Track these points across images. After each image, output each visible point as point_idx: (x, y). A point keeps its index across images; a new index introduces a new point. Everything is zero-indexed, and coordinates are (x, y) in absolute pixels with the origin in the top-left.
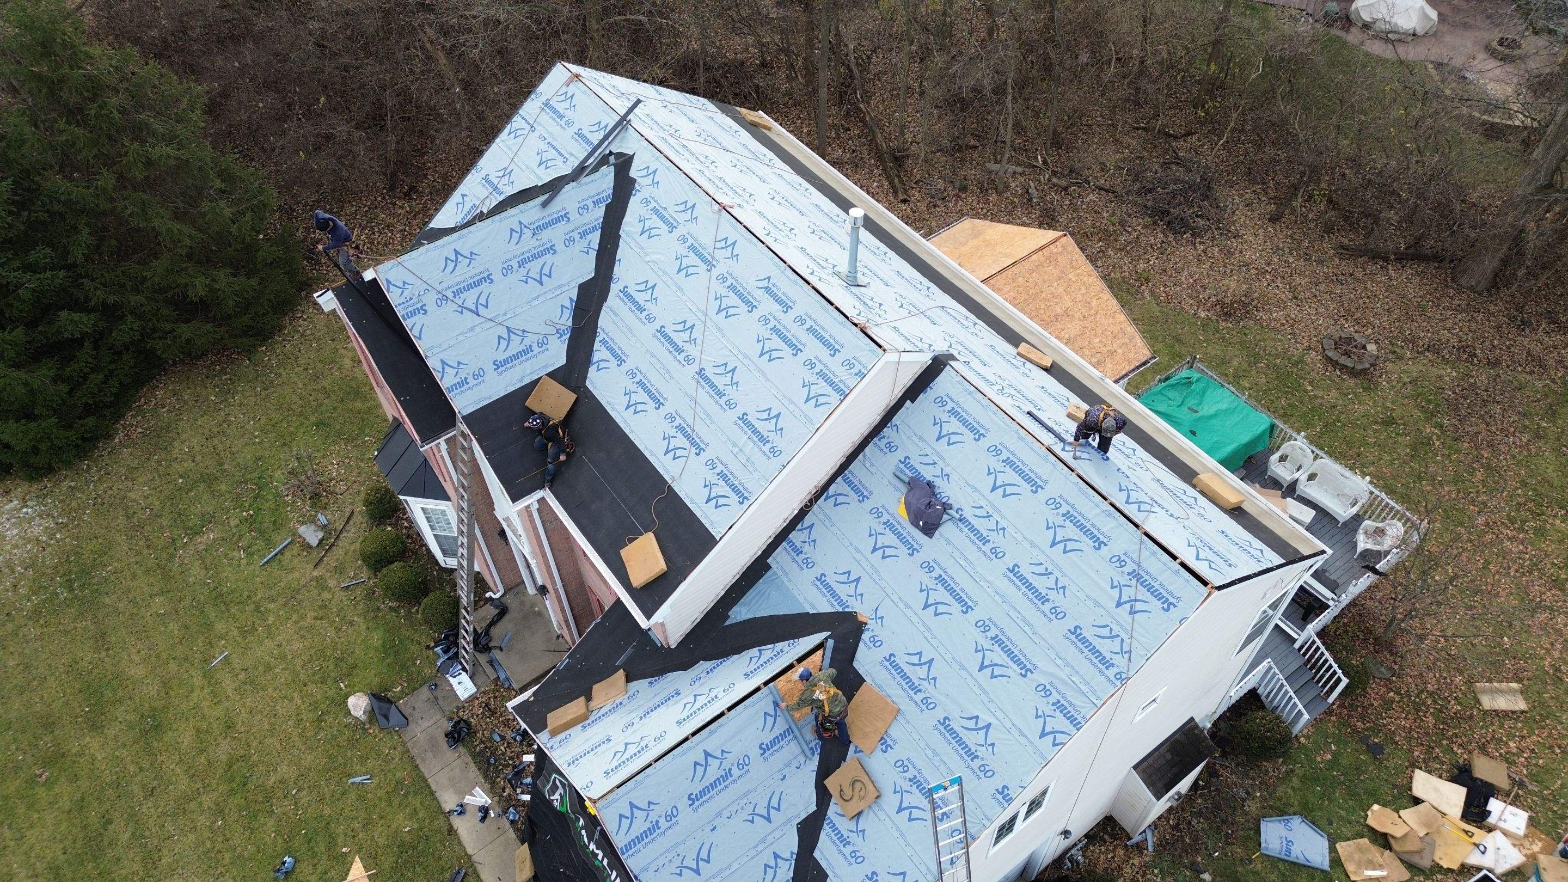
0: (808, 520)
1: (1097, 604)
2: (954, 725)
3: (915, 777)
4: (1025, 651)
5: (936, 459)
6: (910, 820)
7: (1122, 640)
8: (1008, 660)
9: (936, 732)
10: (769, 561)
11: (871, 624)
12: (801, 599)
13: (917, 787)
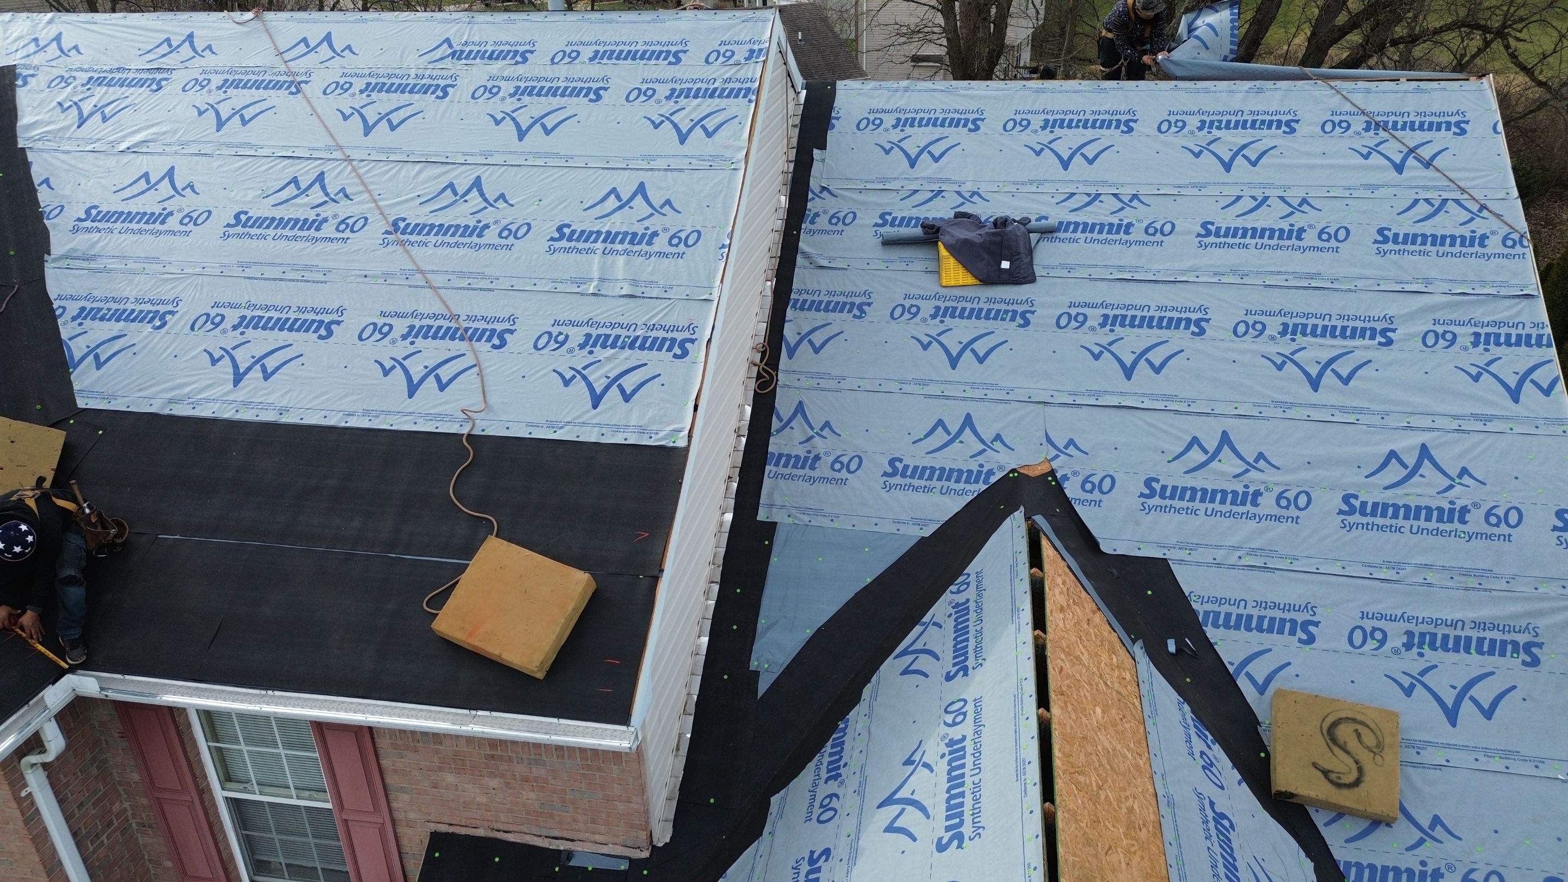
0: (784, 403)
1: (1373, 187)
2: (1370, 496)
3: (1410, 634)
4: (1351, 312)
5: (936, 187)
6: (1488, 714)
7: (1457, 201)
8: (1339, 342)
9: (1355, 533)
10: (762, 516)
11: (1062, 466)
12: (887, 527)
13: (1433, 647)
